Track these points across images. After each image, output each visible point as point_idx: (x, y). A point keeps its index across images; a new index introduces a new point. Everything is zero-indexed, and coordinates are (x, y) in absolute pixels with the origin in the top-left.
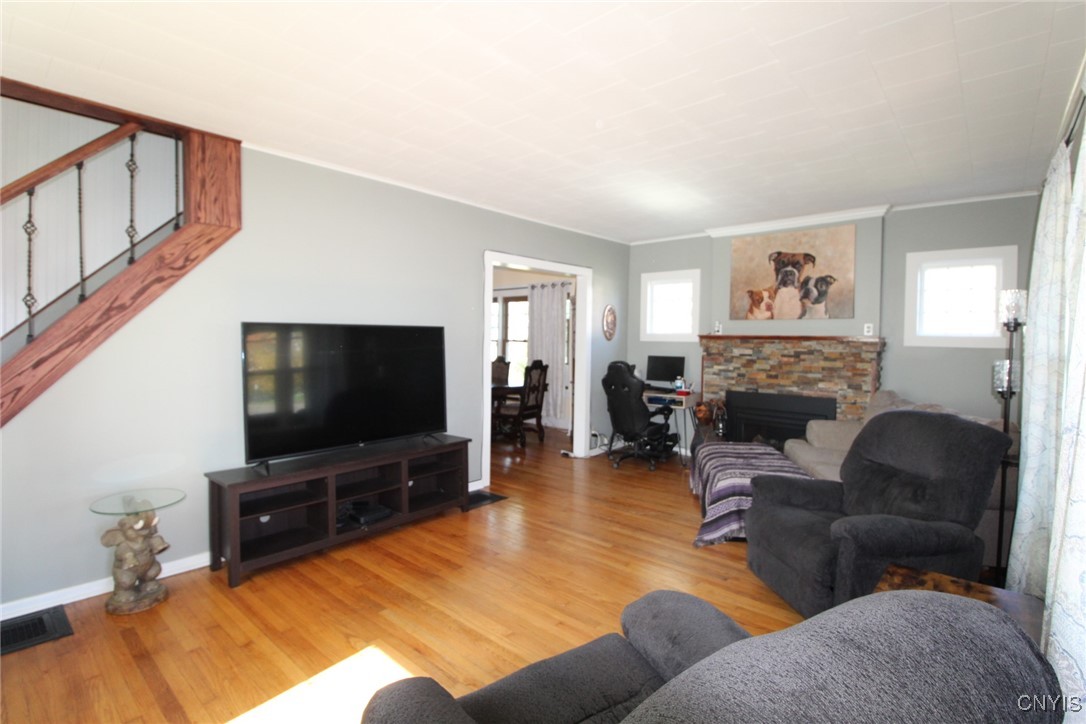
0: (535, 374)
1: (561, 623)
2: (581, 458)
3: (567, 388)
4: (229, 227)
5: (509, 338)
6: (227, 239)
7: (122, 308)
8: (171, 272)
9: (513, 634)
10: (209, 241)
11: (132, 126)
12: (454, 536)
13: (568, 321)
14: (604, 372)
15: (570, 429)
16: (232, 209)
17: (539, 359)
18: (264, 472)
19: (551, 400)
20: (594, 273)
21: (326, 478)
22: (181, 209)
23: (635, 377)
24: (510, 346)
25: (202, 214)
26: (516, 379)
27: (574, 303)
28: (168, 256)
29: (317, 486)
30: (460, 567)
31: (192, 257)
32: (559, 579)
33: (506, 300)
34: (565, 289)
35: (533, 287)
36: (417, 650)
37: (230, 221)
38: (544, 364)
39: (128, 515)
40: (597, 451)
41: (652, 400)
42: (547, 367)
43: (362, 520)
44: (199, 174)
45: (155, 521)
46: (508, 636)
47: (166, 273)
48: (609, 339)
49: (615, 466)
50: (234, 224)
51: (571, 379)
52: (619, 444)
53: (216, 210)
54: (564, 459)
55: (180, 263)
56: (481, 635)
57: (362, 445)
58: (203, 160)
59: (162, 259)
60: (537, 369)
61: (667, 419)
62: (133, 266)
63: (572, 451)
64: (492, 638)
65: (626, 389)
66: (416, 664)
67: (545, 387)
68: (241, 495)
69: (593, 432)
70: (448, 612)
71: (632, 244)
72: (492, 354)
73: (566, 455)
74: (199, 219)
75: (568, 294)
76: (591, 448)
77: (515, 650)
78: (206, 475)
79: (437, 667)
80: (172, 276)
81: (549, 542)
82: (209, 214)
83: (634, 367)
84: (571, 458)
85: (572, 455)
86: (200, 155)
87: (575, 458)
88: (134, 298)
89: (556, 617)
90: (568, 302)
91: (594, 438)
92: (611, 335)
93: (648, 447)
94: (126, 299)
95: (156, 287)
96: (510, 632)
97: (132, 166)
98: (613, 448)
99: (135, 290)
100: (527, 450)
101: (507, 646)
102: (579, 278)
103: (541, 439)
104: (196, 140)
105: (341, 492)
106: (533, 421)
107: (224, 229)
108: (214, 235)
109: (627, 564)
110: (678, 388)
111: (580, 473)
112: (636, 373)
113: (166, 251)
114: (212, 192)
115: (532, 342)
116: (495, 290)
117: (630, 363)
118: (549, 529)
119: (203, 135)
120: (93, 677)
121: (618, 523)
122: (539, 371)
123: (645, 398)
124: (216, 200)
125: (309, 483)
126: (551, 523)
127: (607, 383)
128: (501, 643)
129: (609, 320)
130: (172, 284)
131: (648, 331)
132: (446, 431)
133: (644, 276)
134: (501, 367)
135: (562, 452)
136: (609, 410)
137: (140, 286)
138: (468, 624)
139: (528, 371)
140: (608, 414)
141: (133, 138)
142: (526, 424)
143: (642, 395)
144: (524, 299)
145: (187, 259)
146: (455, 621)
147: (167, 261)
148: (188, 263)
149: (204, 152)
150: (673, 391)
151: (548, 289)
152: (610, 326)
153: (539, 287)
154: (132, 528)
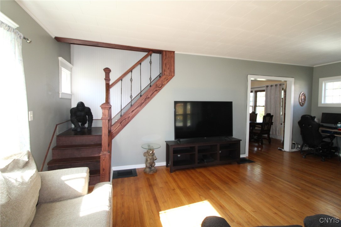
0: (268, 118)
1: (276, 213)
2: (288, 152)
3: (281, 124)
4: (172, 75)
5: (257, 105)
6: (171, 79)
7: (149, 98)
8: (159, 88)
9: (255, 211)
10: (167, 80)
11: (151, 52)
12: (235, 172)
13: (283, 99)
14: (299, 119)
15: (282, 140)
16: (172, 70)
17: (269, 113)
18: (179, 143)
19: (274, 128)
20: (295, 79)
21: (195, 147)
22: (161, 72)
23: (315, 122)
24: (257, 108)
25: (165, 73)
26: (260, 120)
27: (285, 92)
28: (158, 84)
29: (193, 149)
30: (237, 183)
31: (163, 84)
32: (276, 197)
33: (256, 92)
34: (282, 86)
35: (267, 86)
36: (221, 206)
37: (172, 74)
38: (271, 115)
39: (149, 149)
40: (294, 150)
41: (323, 131)
42: (273, 116)
43: (205, 161)
44: (165, 62)
45: (154, 152)
46: (253, 212)
47: (158, 89)
48: (302, 106)
49: (304, 157)
50: (173, 75)
51: (283, 121)
52: (307, 148)
53: (169, 71)
54: (279, 151)
55: (160, 86)
56: (243, 208)
57: (205, 138)
58: (166, 58)
59: (157, 85)
60: (268, 117)
61: (332, 141)
62: (151, 87)
63: (283, 148)
64: (247, 210)
65: (310, 126)
66: (220, 210)
67: (272, 123)
68: (174, 148)
69: (293, 142)
70: (232, 197)
71: (314, 66)
72: (250, 110)
73: (281, 150)
74: (165, 74)
75: (283, 89)
76: (292, 148)
77: (256, 217)
78: (166, 142)
79: (227, 214)
80: (159, 89)
81: (272, 182)
82: (167, 73)
83: (314, 117)
84: (283, 151)
85: (283, 150)
86: (165, 57)
87: (285, 151)
88: (151, 95)
89: (274, 210)
90: (283, 91)
91: (293, 145)
92: (303, 104)
93: (321, 151)
94: (149, 96)
95: (156, 92)
96: (254, 210)
97: (151, 63)
98: (303, 150)
99: (151, 94)
100: (264, 146)
101: (253, 215)
102: (287, 82)
103: (270, 142)
104: (164, 53)
105: (199, 151)
106: (266, 135)
107: (170, 76)
108: (168, 78)
109: (308, 198)
110: (339, 127)
111: (286, 158)
112: (316, 120)
113: (158, 83)
114: (168, 66)
115: (266, 106)
116: (251, 88)
117: (313, 115)
118: (271, 176)
119: (166, 51)
120: (141, 188)
121: (305, 180)
122: (269, 117)
123: (320, 131)
124: (169, 68)
125: (191, 147)
126: (273, 175)
127: (300, 123)
128: (251, 213)
129: (302, 98)
130: (159, 91)
131: (323, 102)
132: (232, 136)
133: (320, 79)
134: (254, 116)
135: (279, 148)
136: (301, 134)
137: (152, 92)
138: (239, 203)
139: (265, 118)
140: (301, 136)
141: (151, 55)
142: (263, 136)
143: (319, 129)
144: (263, 91)
145: (162, 85)
146: (234, 201)
147: (158, 86)
148: (163, 85)
149: (166, 56)
150: (336, 128)
151: (274, 87)
152: (303, 101)
153: (270, 86)
154: (149, 153)
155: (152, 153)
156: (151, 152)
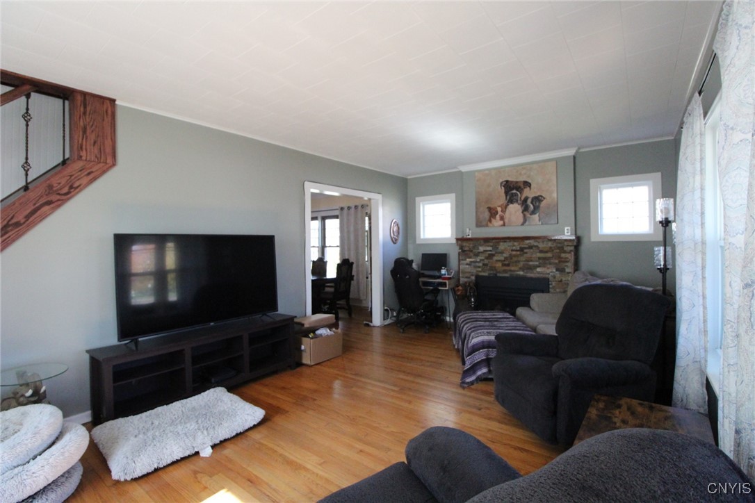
0: (344, 269)
1: (361, 451)
2: (378, 327)
3: (367, 278)
4: (106, 163)
5: (327, 245)
6: (104, 172)
7: (18, 224)
8: (58, 197)
9: (324, 462)
10: (89, 174)
11: (27, 87)
12: (283, 388)
13: (367, 232)
14: (392, 265)
15: (370, 307)
16: (108, 150)
17: (347, 258)
18: (134, 348)
19: (356, 287)
20: (383, 196)
21: (184, 350)
22: (67, 150)
23: (413, 269)
24: (327, 250)
25: (83, 154)
26: (331, 273)
27: (370, 219)
28: (55, 185)
29: (176, 357)
30: (287, 412)
31: (75, 185)
32: (360, 417)
33: (324, 219)
34: (364, 209)
35: (342, 209)
36: (250, 480)
37: (106, 159)
38: (351, 261)
39: (21, 385)
40: (388, 321)
41: (425, 284)
42: (352, 263)
43: (213, 380)
44: (82, 124)
45: (43, 390)
46: (320, 465)
47: (54, 197)
48: (394, 243)
49: (401, 330)
50: (109, 161)
51: (370, 272)
52: (405, 316)
53: (96, 151)
54: (367, 328)
55: (66, 190)
56: (300, 465)
57: (212, 324)
58: (85, 113)
59: (50, 187)
60: (345, 266)
61: (436, 298)
62: (27, 192)
63: (371, 322)
64: (309, 466)
65: (408, 277)
67: (352, 278)
68: (114, 366)
69: (386, 308)
70: (276, 448)
71: (409, 177)
72: (314, 255)
73: (368, 325)
74: (81, 157)
75: (367, 213)
76: (384, 319)
77: (326, 475)
78: (88, 352)
79: (265, 493)
80: (59, 200)
81: (354, 389)
82: (90, 153)
83: (412, 261)
84: (371, 326)
85: (371, 324)
86: (82, 109)
87: (374, 327)
88: (27, 217)
89: (357, 446)
90: (367, 218)
91: (386, 312)
92: (396, 240)
93: (424, 317)
94: (20, 218)
95: (46, 208)
96: (322, 461)
97: (27, 116)
98: (400, 318)
99: (28, 211)
100: (340, 323)
101: (320, 473)
102: (372, 201)
103: (350, 314)
104: (79, 98)
105: (195, 360)
106: (344, 302)
107: (102, 165)
108: (93, 170)
109: (410, 402)
110: (443, 275)
111: (377, 336)
112: (414, 266)
113: (54, 181)
114: (92, 137)
115: (342, 246)
116: (312, 212)
117: (410, 258)
119: (84, 94)
121: (404, 372)
122: (347, 267)
123: (421, 284)
124: (95, 143)
125: (171, 354)
126: (356, 375)
127: (394, 272)
128: (316, 471)
129: (395, 230)
130: (59, 206)
131: (422, 237)
132: (276, 309)
133: (417, 199)
134: (319, 266)
135: (365, 322)
136: (396, 292)
137: (33, 208)
138: (292, 457)
139: (339, 267)
140: (395, 295)
141: (28, 96)
142: (339, 304)
143: (418, 281)
144: (336, 217)
145: (71, 187)
146: (281, 455)
147: (55, 189)
148: (72, 190)
149: (85, 107)
150: (440, 277)
151: (353, 210)
152: (396, 234)
153: (346, 209)
154: (23, 395)
155: (32, 396)
156: (30, 392)
